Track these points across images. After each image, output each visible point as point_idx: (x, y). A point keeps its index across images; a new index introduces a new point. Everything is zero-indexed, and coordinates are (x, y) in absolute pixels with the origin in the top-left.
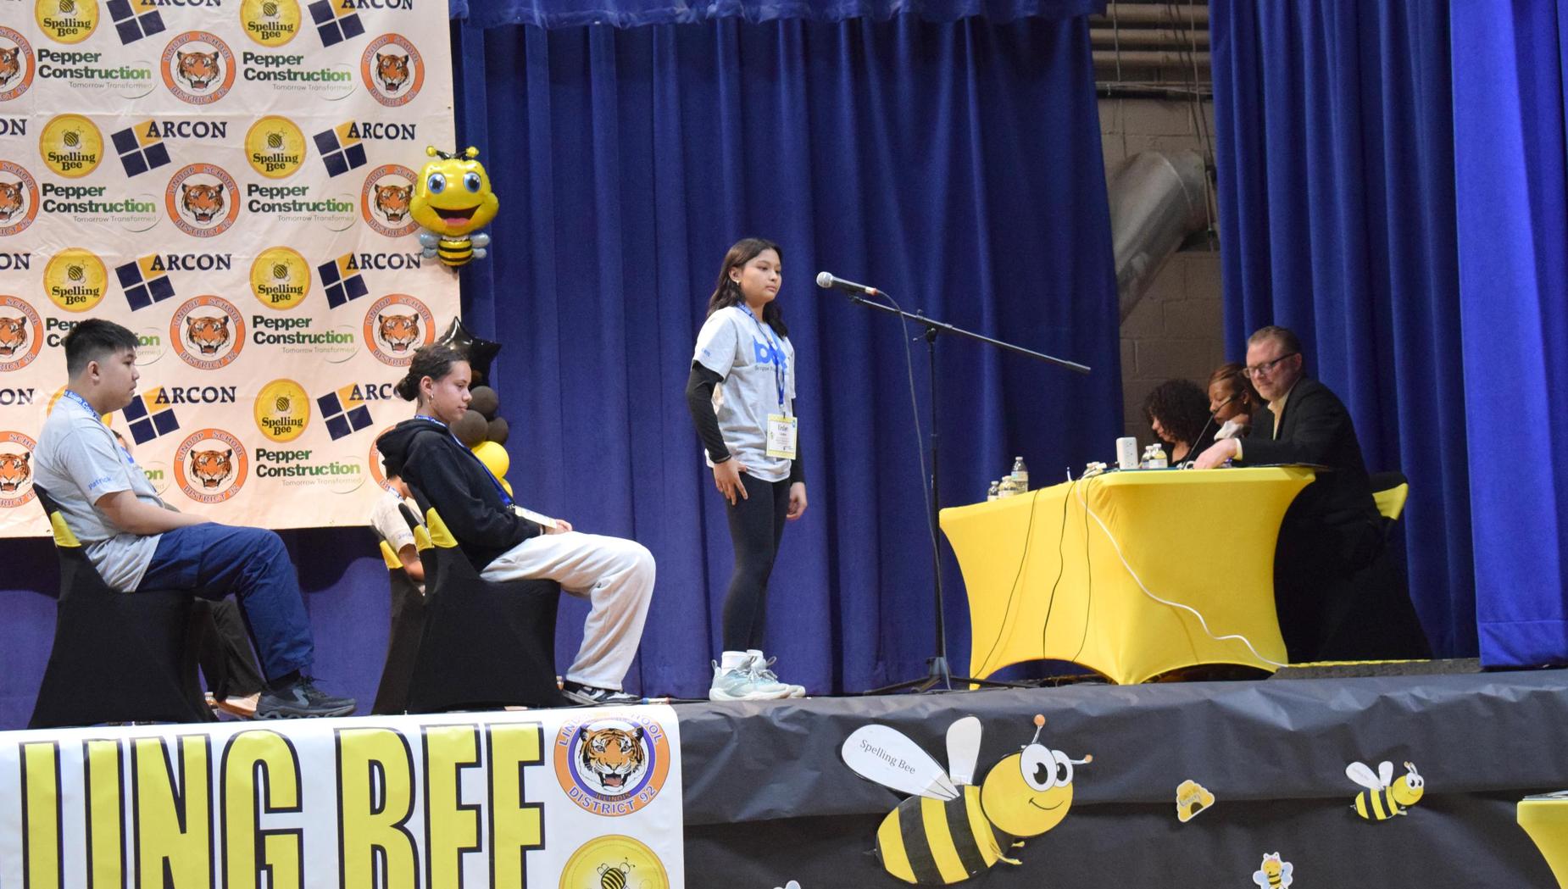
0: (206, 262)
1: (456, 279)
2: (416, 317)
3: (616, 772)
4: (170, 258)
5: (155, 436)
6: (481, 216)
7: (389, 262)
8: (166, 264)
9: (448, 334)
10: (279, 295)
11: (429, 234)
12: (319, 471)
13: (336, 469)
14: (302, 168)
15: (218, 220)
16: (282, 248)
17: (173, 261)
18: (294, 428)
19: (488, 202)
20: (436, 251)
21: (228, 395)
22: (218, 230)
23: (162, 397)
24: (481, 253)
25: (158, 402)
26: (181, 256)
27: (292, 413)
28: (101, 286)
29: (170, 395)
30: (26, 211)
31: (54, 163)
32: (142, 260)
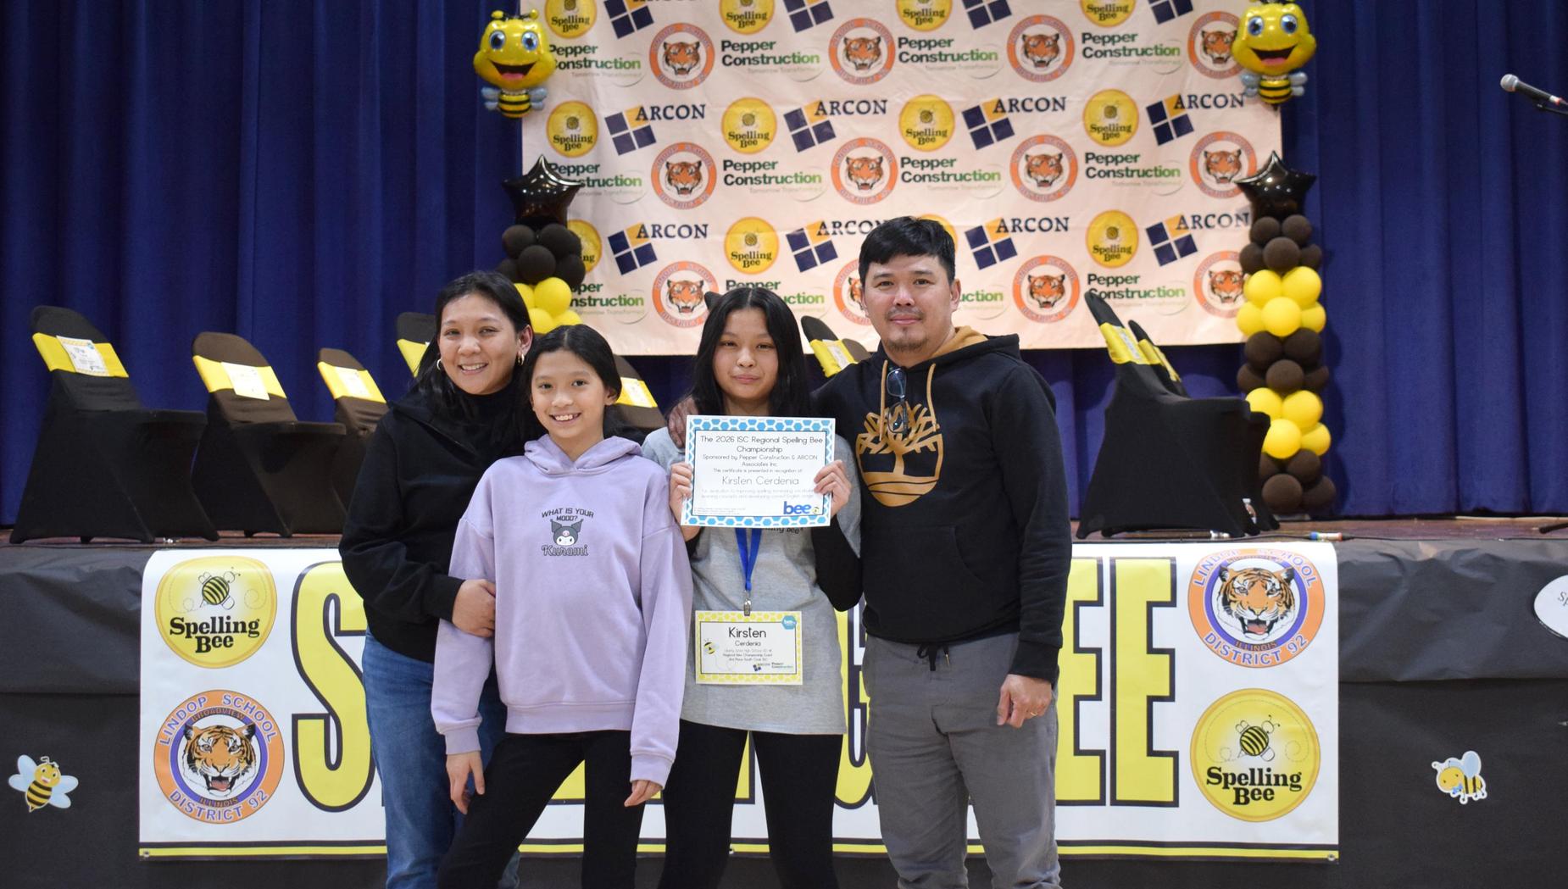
0: (1042, 105)
1: (1276, 116)
2: (1239, 152)
3: (1261, 618)
4: (1011, 101)
5: (994, 262)
6: (1298, 55)
7: (1215, 102)
8: (1007, 107)
9: (1266, 167)
10: (1109, 134)
11: (1250, 75)
12: (1147, 294)
13: (1163, 293)
14: (1132, 17)
15: (1054, 65)
16: (1111, 90)
17: (1013, 104)
18: (1124, 256)
19: (1304, 43)
20: (1257, 90)
21: (1062, 225)
22: (1054, 76)
23: (1002, 227)
24: (1299, 91)
25: (999, 231)
26: (1021, 99)
27: (1121, 241)
28: (949, 128)
29: (1009, 225)
30: (884, 62)
31: (908, 19)
32: (985, 104)
